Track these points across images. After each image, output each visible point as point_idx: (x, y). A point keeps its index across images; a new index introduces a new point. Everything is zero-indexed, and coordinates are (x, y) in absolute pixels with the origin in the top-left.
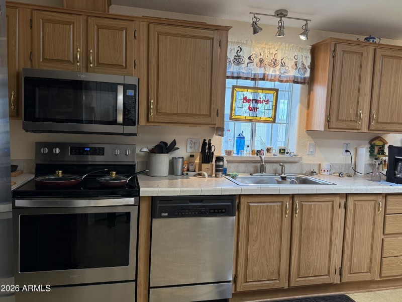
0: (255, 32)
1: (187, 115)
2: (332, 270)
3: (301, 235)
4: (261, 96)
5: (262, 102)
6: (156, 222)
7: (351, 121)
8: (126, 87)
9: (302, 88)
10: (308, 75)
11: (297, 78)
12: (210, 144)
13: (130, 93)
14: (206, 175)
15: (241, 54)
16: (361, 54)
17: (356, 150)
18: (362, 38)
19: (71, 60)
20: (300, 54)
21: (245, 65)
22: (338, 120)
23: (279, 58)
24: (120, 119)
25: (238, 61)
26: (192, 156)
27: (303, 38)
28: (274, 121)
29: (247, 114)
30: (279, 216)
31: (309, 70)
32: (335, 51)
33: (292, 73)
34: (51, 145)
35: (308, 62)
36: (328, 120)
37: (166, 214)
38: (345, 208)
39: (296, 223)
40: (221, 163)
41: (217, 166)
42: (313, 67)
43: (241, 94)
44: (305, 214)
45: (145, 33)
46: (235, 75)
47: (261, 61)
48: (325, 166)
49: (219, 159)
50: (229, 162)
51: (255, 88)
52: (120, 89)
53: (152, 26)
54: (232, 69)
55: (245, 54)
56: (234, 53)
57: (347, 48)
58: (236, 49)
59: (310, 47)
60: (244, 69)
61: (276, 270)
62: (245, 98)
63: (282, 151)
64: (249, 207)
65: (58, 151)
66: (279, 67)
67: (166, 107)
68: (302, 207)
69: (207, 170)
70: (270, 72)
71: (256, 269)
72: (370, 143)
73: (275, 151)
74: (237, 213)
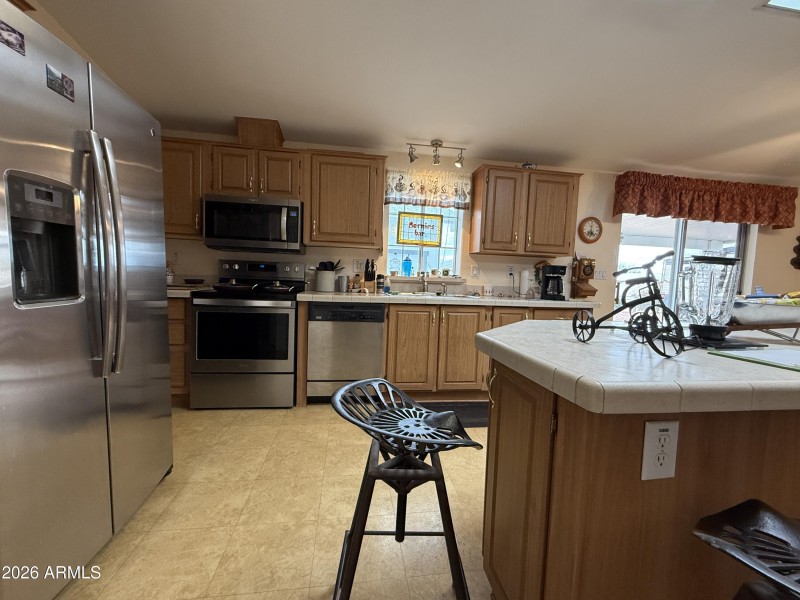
0: (412, 161)
1: (346, 234)
2: (479, 377)
3: (447, 342)
4: (427, 221)
5: (427, 227)
6: (312, 325)
7: (506, 242)
8: (290, 209)
9: (464, 214)
10: (468, 200)
11: (458, 204)
12: (373, 264)
13: (293, 214)
14: (367, 290)
15: (402, 181)
16: (515, 180)
17: (520, 273)
18: (520, 165)
19: (245, 186)
20: (460, 181)
21: (407, 192)
22: (492, 241)
23: (439, 185)
24: (284, 237)
25: (400, 187)
26: (357, 275)
27: (458, 165)
28: (439, 246)
29: (414, 238)
30: (426, 324)
31: (468, 197)
32: (488, 177)
33: (453, 199)
34: (231, 263)
35: (468, 189)
36: (483, 241)
37: (320, 318)
38: (492, 319)
39: (443, 332)
40: (382, 280)
41: (378, 283)
42: (473, 193)
43: (407, 220)
44: (452, 324)
45: (309, 163)
46: (398, 201)
47: (422, 188)
48: (488, 288)
49: (380, 277)
50: (392, 282)
51: (423, 215)
52: (284, 212)
53: (315, 157)
54: (394, 195)
55: (406, 182)
56: (396, 181)
57: (501, 174)
58: (398, 177)
59: (470, 175)
60: (405, 195)
61: (424, 374)
62: (411, 224)
63: (446, 273)
64: (398, 315)
65: (237, 267)
66: (439, 193)
67: (327, 227)
68: (448, 317)
69: (369, 288)
70: (431, 198)
71: (404, 371)
72: (535, 267)
73: (440, 274)
74: (386, 320)
